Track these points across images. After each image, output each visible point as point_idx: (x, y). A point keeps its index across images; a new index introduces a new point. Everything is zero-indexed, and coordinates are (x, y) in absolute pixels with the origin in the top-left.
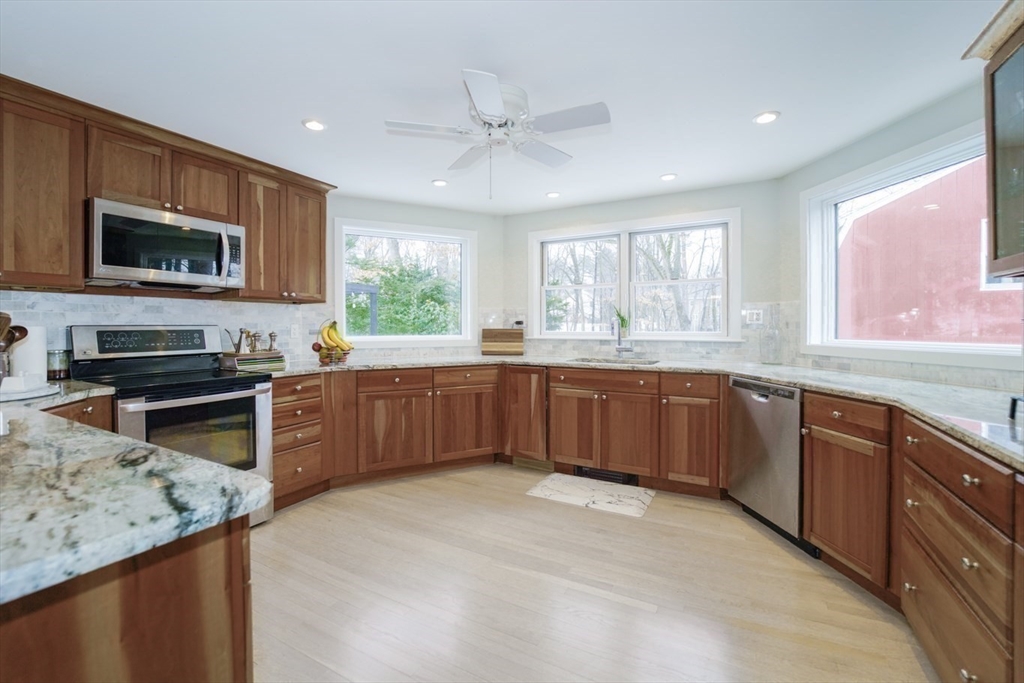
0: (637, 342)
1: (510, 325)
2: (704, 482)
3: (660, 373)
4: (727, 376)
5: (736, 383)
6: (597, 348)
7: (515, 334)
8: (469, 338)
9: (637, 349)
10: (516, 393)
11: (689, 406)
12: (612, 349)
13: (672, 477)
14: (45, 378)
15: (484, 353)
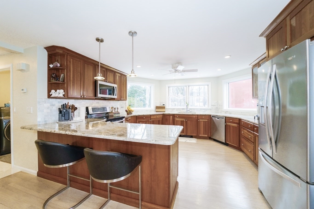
0: (190, 109)
1: (161, 105)
2: (206, 136)
3: (198, 115)
4: (211, 115)
5: (213, 117)
6: (182, 110)
7: (163, 107)
8: (153, 108)
9: (191, 110)
10: (167, 120)
11: (204, 121)
12: (185, 110)
13: (200, 135)
14: (84, 118)
15: (156, 112)
